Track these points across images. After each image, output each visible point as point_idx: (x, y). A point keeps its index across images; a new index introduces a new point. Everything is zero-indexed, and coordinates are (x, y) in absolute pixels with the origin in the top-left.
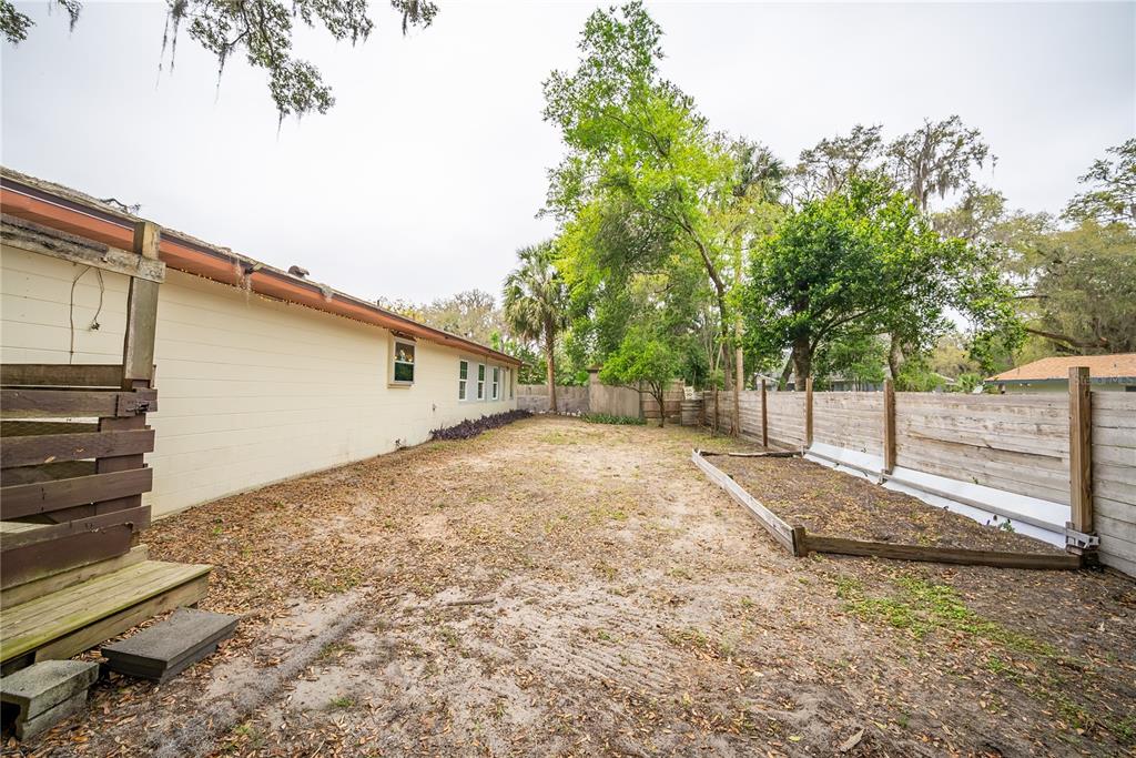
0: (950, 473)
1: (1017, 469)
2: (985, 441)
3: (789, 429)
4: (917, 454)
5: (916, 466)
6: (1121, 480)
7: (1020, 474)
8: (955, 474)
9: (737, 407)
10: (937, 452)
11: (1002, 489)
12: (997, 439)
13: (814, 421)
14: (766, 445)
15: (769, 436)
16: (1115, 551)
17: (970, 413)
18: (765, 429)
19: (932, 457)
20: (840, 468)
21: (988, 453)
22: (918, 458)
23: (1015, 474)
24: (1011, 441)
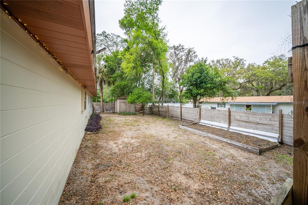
0: (247, 128)
1: (265, 127)
2: (257, 122)
3: (191, 116)
4: (237, 123)
5: (237, 126)
6: (288, 129)
7: (265, 128)
8: (248, 128)
9: (168, 110)
10: (243, 124)
11: (261, 131)
12: (260, 121)
13: (201, 115)
14: (181, 120)
15: (182, 118)
16: (286, 141)
17: (253, 116)
18: (181, 116)
19: (242, 124)
20: (213, 126)
21: (258, 124)
22: (238, 124)
23: (264, 128)
24: (263, 122)
